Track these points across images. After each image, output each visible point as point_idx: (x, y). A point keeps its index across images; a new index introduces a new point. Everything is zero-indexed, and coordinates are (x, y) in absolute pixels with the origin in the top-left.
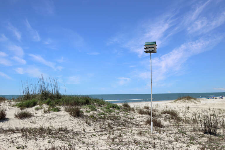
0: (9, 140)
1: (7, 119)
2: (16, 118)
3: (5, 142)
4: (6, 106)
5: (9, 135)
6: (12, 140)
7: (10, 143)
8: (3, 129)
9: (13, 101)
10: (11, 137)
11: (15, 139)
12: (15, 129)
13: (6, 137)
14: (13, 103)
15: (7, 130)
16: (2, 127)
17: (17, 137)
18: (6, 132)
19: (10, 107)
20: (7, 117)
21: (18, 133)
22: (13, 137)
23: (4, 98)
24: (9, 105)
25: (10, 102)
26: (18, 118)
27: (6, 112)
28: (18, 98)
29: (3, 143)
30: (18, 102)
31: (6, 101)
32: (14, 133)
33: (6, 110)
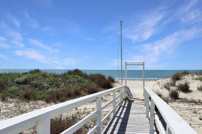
0: (192, 110)
1: (190, 91)
2: (199, 91)
3: (188, 111)
4: (190, 79)
5: (191, 106)
6: (195, 110)
7: (193, 113)
8: (187, 100)
9: (196, 75)
10: (193, 108)
11: (198, 110)
12: (197, 101)
13: (190, 107)
14: (196, 77)
15: (190, 101)
16: (186, 98)
17: (200, 109)
18: (190, 102)
19: (193, 81)
20: (190, 89)
21: (201, 105)
22: (196, 108)
23: (188, 72)
24: (192, 79)
25: (193, 75)
26: (201, 91)
27: (189, 85)
28: (200, 72)
29: (187, 111)
30: (200, 76)
31: (189, 75)
32: (196, 104)
33: (189, 83)
